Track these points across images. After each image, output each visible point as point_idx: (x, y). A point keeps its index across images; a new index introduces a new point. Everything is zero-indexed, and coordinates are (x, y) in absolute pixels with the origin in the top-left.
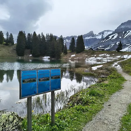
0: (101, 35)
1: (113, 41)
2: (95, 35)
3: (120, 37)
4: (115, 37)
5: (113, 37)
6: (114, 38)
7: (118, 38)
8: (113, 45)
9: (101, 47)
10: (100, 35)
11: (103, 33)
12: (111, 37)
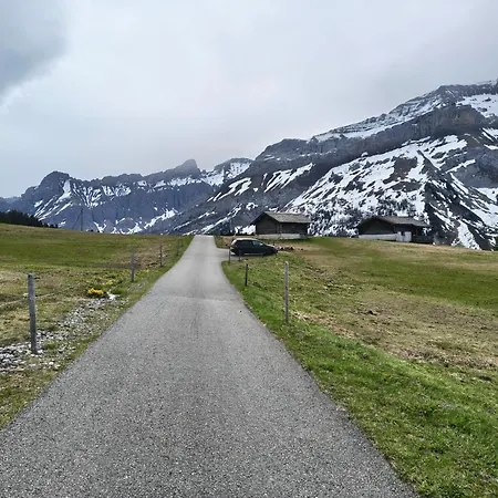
0: (223, 174)
1: (239, 199)
2: (204, 172)
3: (256, 190)
4: (245, 187)
5: (239, 187)
6: (241, 191)
7: (250, 191)
8: (237, 210)
9: (207, 214)
10: (219, 172)
11: (226, 167)
12: (234, 186)
